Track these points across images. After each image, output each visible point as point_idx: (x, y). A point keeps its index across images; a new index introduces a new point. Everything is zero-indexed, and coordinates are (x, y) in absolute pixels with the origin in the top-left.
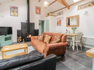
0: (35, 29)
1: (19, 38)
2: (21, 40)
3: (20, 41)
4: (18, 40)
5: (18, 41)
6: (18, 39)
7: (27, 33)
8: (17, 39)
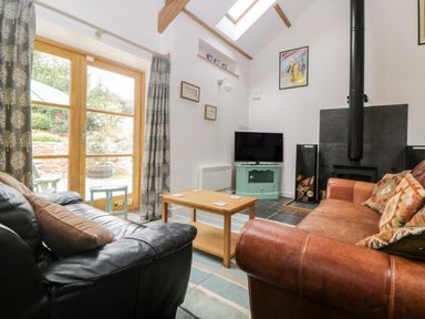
0: (409, 144)
1: (306, 182)
2: (310, 194)
3: (306, 194)
4: (301, 189)
5: (296, 192)
6: (298, 183)
7: (349, 165)
8: (297, 187)
